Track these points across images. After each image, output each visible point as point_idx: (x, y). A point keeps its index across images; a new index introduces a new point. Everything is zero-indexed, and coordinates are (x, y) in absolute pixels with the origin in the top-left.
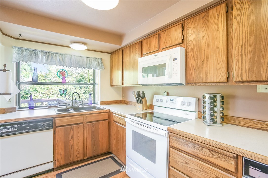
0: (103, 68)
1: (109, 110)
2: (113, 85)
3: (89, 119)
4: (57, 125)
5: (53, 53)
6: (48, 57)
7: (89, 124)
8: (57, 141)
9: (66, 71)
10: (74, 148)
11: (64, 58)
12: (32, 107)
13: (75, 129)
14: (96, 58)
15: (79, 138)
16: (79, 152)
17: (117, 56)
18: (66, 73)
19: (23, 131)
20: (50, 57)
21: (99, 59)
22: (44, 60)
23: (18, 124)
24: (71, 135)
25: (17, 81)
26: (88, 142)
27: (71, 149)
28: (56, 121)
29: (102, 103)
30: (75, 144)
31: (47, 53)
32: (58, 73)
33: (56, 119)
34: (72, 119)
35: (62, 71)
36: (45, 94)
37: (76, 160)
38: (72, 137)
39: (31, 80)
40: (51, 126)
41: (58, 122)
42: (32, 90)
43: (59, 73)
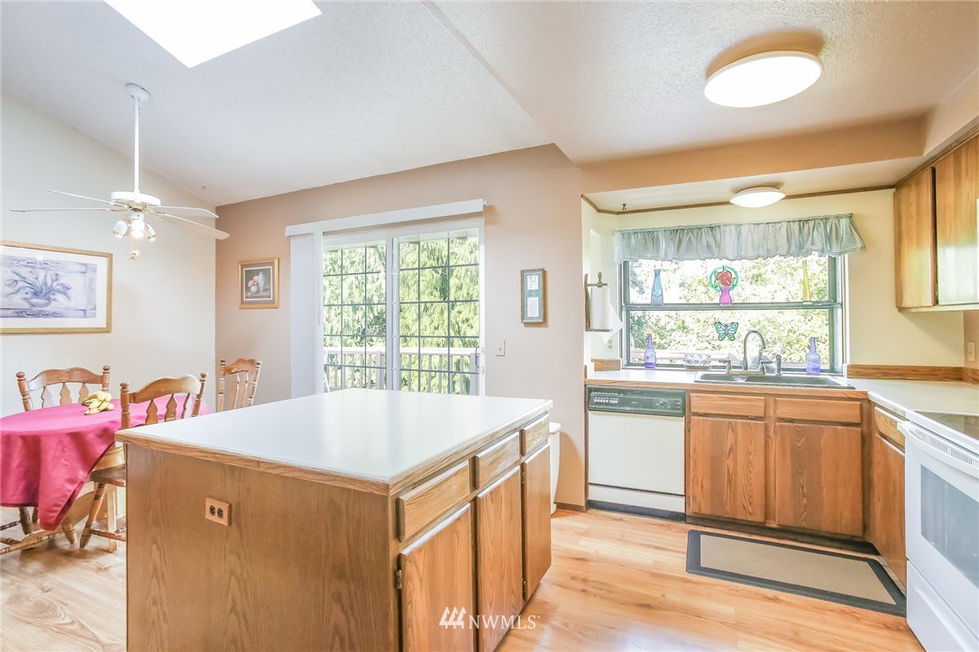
0: (859, 245)
1: (866, 393)
2: (903, 305)
3: (785, 411)
4: (693, 410)
5: (691, 229)
6: (680, 241)
7: (785, 426)
8: (694, 449)
9: (733, 270)
10: (736, 482)
11: (718, 237)
12: (652, 364)
13: (740, 431)
14: (827, 219)
15: (751, 458)
16: (751, 497)
17: (913, 196)
18: (734, 276)
19: (628, 408)
20: (685, 240)
21: (838, 217)
22: (672, 249)
23: (620, 391)
24: (729, 446)
25: (623, 304)
26: (781, 478)
27: (729, 481)
28: (692, 399)
29: (855, 370)
30: (740, 471)
31: (677, 231)
32: (711, 277)
33: (692, 394)
34: (732, 403)
35: (721, 270)
36: (707, 339)
37: (740, 516)
38: (731, 449)
39: (649, 301)
40: (679, 409)
41: (697, 403)
42: (675, 327)
43: (713, 279)
